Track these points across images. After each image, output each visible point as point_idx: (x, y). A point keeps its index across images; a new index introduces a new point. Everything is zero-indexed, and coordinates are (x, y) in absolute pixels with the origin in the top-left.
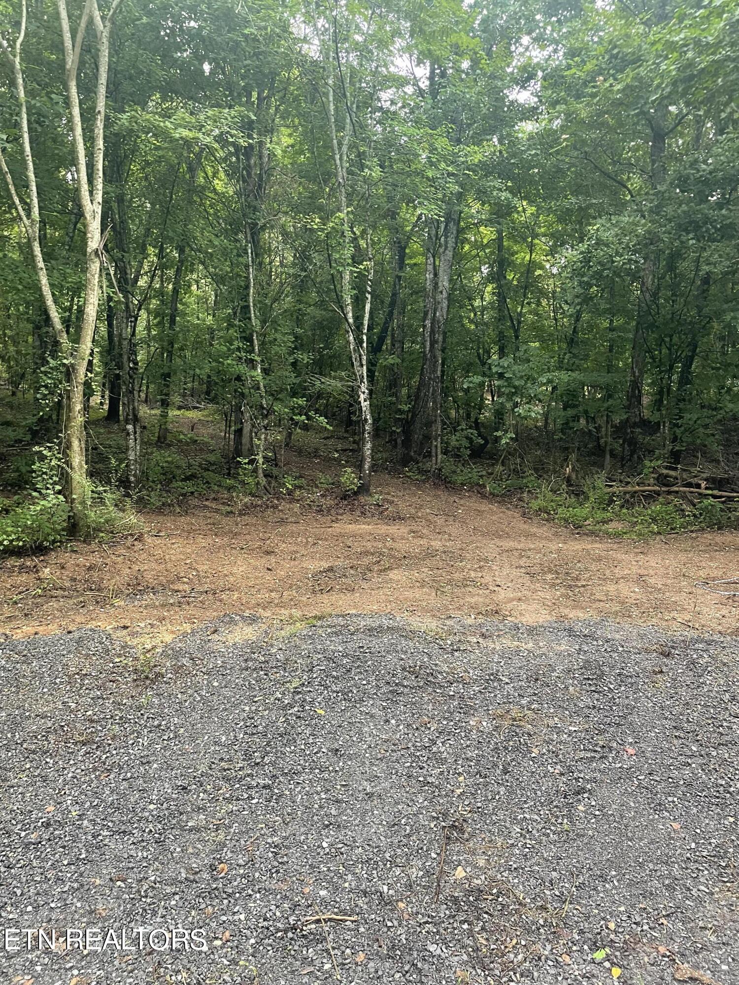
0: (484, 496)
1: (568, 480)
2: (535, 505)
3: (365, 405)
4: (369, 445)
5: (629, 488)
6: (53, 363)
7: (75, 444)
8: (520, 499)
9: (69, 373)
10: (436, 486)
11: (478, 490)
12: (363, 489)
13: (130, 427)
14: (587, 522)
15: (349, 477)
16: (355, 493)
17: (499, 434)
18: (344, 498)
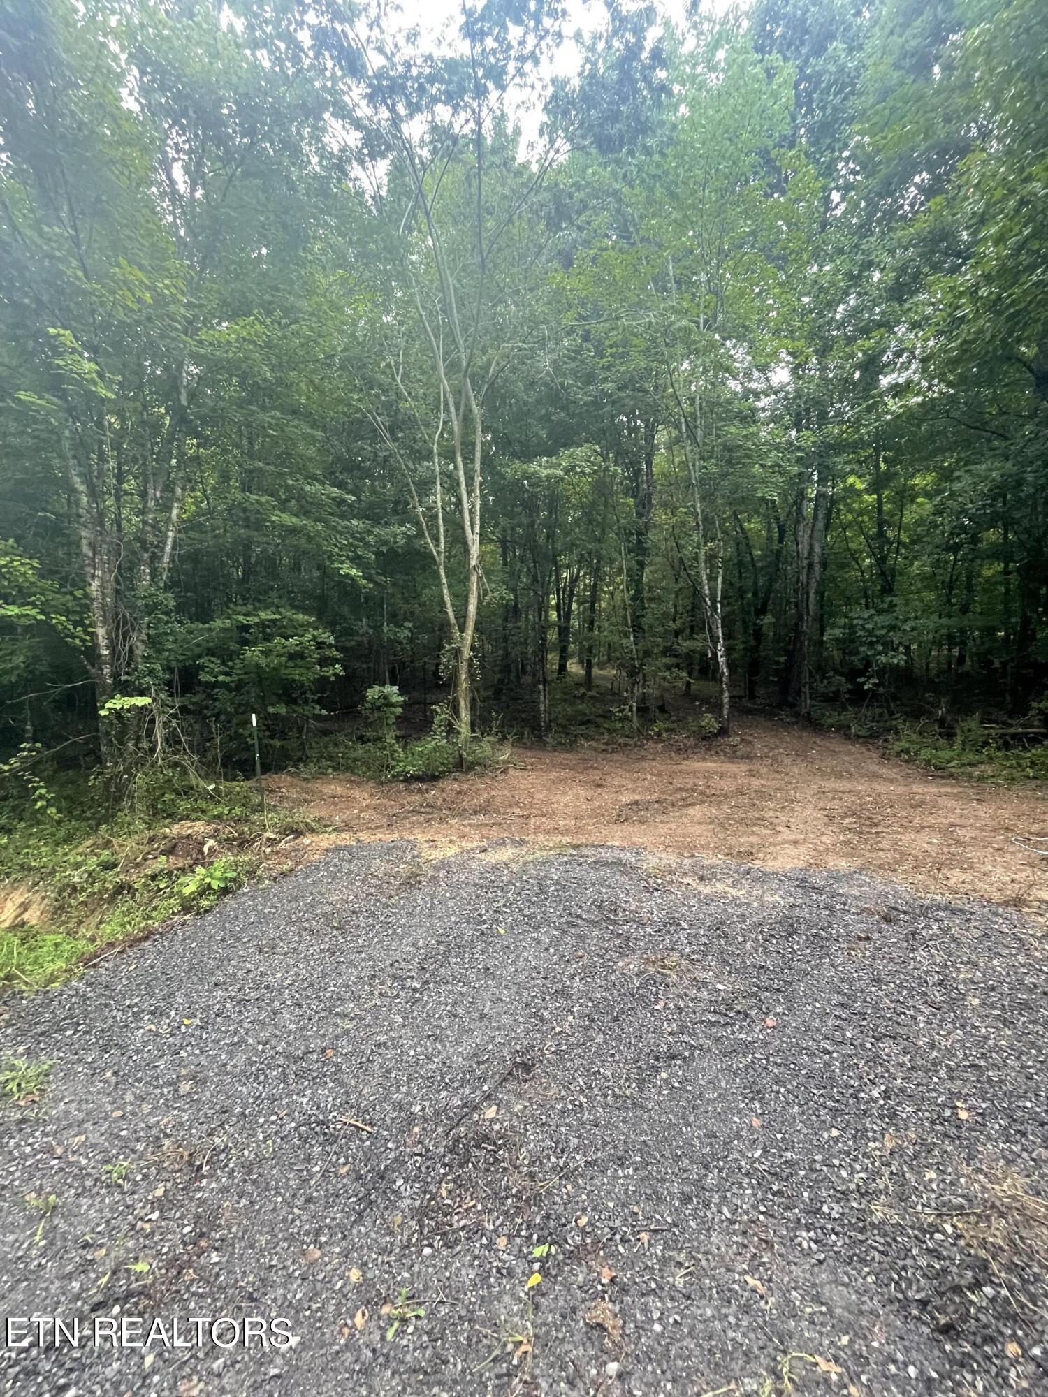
0: (848, 737)
1: (942, 722)
2: (898, 746)
3: (722, 660)
4: (726, 694)
5: (1011, 730)
6: (448, 647)
7: (462, 703)
8: (886, 741)
9: (457, 653)
10: (804, 728)
11: (844, 731)
12: (724, 732)
13: (541, 687)
14: (952, 764)
15: (709, 721)
16: (716, 735)
17: (862, 680)
18: (704, 738)
